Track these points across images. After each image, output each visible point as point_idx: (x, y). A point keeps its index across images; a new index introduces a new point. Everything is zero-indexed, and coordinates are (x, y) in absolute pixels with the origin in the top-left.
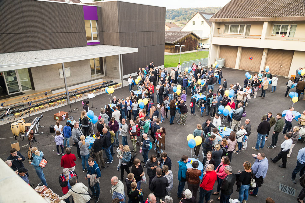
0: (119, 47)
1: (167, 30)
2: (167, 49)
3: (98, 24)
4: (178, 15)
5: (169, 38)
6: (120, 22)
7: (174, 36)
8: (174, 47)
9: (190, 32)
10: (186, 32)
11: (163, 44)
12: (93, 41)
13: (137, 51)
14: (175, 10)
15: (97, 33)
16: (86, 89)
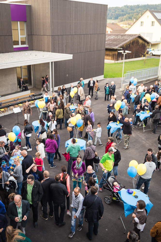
0: (51, 53)
1: (109, 33)
2: (108, 55)
3: (27, 26)
4: (122, 14)
5: (111, 42)
6: (52, 23)
7: (117, 40)
8: (116, 53)
9: (136, 35)
10: (132, 35)
11: (103, 49)
12: (20, 46)
13: (72, 58)
14: (119, 8)
15: (25, 36)
16: (11, 102)
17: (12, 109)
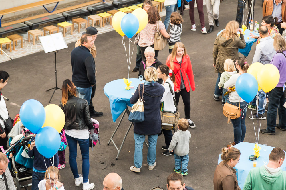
16: (35, 13)
17: (37, 40)
